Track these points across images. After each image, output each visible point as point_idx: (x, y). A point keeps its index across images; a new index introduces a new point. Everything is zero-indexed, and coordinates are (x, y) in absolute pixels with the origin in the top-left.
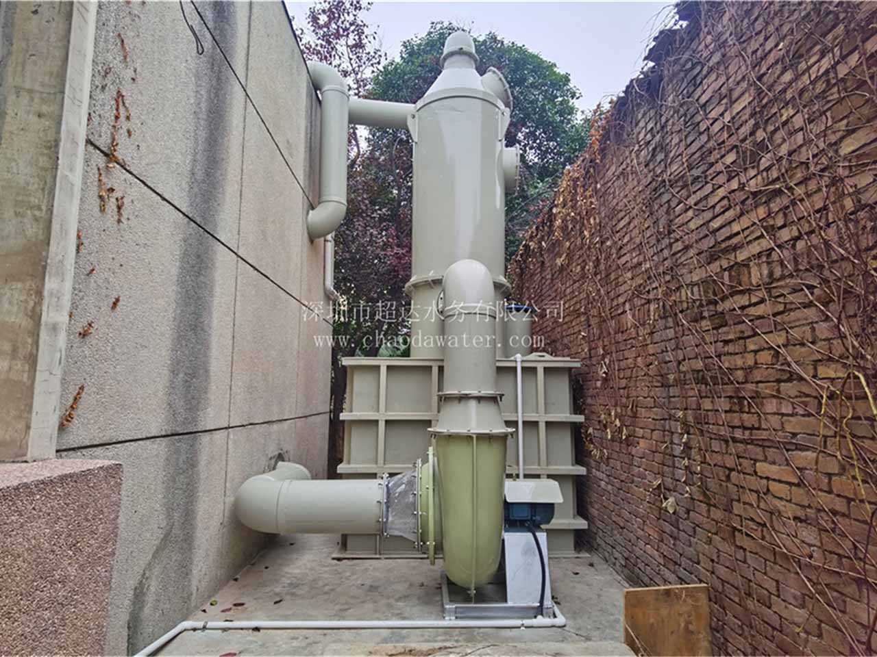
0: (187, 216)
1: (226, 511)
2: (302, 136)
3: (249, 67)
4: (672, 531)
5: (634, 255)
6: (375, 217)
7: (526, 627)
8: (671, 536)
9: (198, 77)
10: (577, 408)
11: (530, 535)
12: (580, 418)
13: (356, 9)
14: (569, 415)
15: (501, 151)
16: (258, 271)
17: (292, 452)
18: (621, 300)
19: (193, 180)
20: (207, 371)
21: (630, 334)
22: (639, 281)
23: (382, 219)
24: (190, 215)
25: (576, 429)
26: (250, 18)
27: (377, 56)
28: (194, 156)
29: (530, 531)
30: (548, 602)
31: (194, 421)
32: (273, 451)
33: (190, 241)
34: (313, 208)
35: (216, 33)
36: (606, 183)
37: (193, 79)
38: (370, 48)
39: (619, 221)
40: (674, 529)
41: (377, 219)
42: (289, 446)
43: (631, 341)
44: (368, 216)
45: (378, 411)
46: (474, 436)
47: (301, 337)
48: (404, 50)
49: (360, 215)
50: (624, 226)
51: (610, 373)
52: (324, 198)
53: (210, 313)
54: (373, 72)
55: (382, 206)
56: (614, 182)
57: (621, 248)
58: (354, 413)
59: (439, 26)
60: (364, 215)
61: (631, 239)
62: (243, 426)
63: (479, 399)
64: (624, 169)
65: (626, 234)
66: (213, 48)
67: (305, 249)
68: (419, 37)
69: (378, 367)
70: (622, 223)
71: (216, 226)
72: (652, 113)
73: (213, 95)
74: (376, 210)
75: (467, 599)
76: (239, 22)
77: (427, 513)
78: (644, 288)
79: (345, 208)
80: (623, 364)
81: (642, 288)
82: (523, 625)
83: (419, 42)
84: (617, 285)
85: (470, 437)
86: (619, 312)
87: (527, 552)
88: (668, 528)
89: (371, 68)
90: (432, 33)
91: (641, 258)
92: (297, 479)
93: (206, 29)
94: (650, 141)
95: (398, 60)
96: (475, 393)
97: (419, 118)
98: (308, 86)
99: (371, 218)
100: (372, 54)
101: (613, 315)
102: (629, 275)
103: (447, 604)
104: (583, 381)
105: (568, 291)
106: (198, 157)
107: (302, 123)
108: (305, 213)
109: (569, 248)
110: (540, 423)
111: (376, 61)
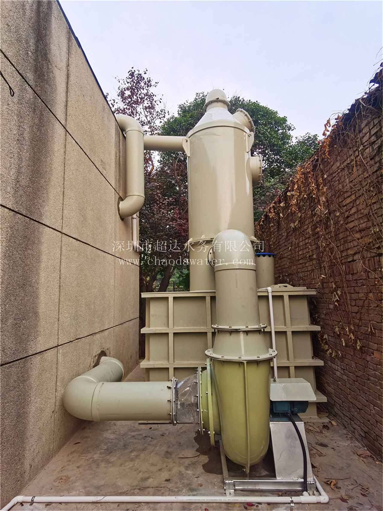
0: (13, 211)
1: (57, 402)
2: (113, 157)
3: (68, 114)
5: (362, 222)
6: (164, 203)
7: (294, 503)
9: (20, 116)
10: (314, 321)
11: (290, 423)
12: (317, 328)
13: (148, 87)
14: (308, 326)
15: (249, 158)
16: (81, 241)
17: (112, 349)
18: (350, 252)
19: (18, 186)
20: (36, 314)
21: (361, 275)
22: (368, 240)
23: (169, 204)
24: (16, 210)
25: (314, 335)
26: (67, 83)
27: (163, 113)
28: (18, 169)
29: (291, 420)
30: (311, 479)
31: (25, 350)
32: (97, 351)
33: (16, 227)
34: (122, 200)
35: (38, 90)
36: (332, 174)
37: (15, 117)
38: (158, 108)
39: (345, 199)
41: (166, 204)
42: (109, 345)
43: (361, 281)
44: (160, 202)
45: (168, 327)
46: (245, 362)
47: (116, 276)
48: (180, 110)
49: (156, 202)
50: (351, 202)
51: (342, 301)
52: (129, 194)
53: (38, 274)
54: (161, 122)
55: (169, 197)
56: (339, 173)
57: (348, 217)
58: (151, 328)
59: (201, 95)
60: (158, 202)
61: (358, 211)
62: (71, 342)
63: (247, 332)
64: (349, 164)
65: (352, 207)
66: (35, 98)
67: (118, 224)
68: (189, 102)
69: (167, 298)
70: (348, 200)
71: (41, 215)
72: (376, 121)
73: (35, 130)
74: (165, 199)
75: (243, 475)
76: (58, 84)
77: (208, 409)
78: (374, 245)
79: (144, 199)
80: (354, 296)
81: (371, 244)
82: (292, 502)
83: (189, 105)
84: (345, 242)
85: (241, 362)
86: (349, 260)
87: (288, 436)
89: (160, 120)
90: (197, 99)
91: (370, 224)
92: (107, 381)
93: (27, 85)
94: (375, 141)
95: (176, 115)
96: (243, 328)
97: (191, 142)
98: (116, 129)
99: (163, 204)
100: (160, 112)
101: (343, 262)
102: (358, 235)
103: (227, 479)
104: (316, 303)
105: (301, 244)
106: (23, 170)
107: (113, 150)
108: (117, 203)
109: (301, 216)
110: (288, 333)
111: (162, 116)
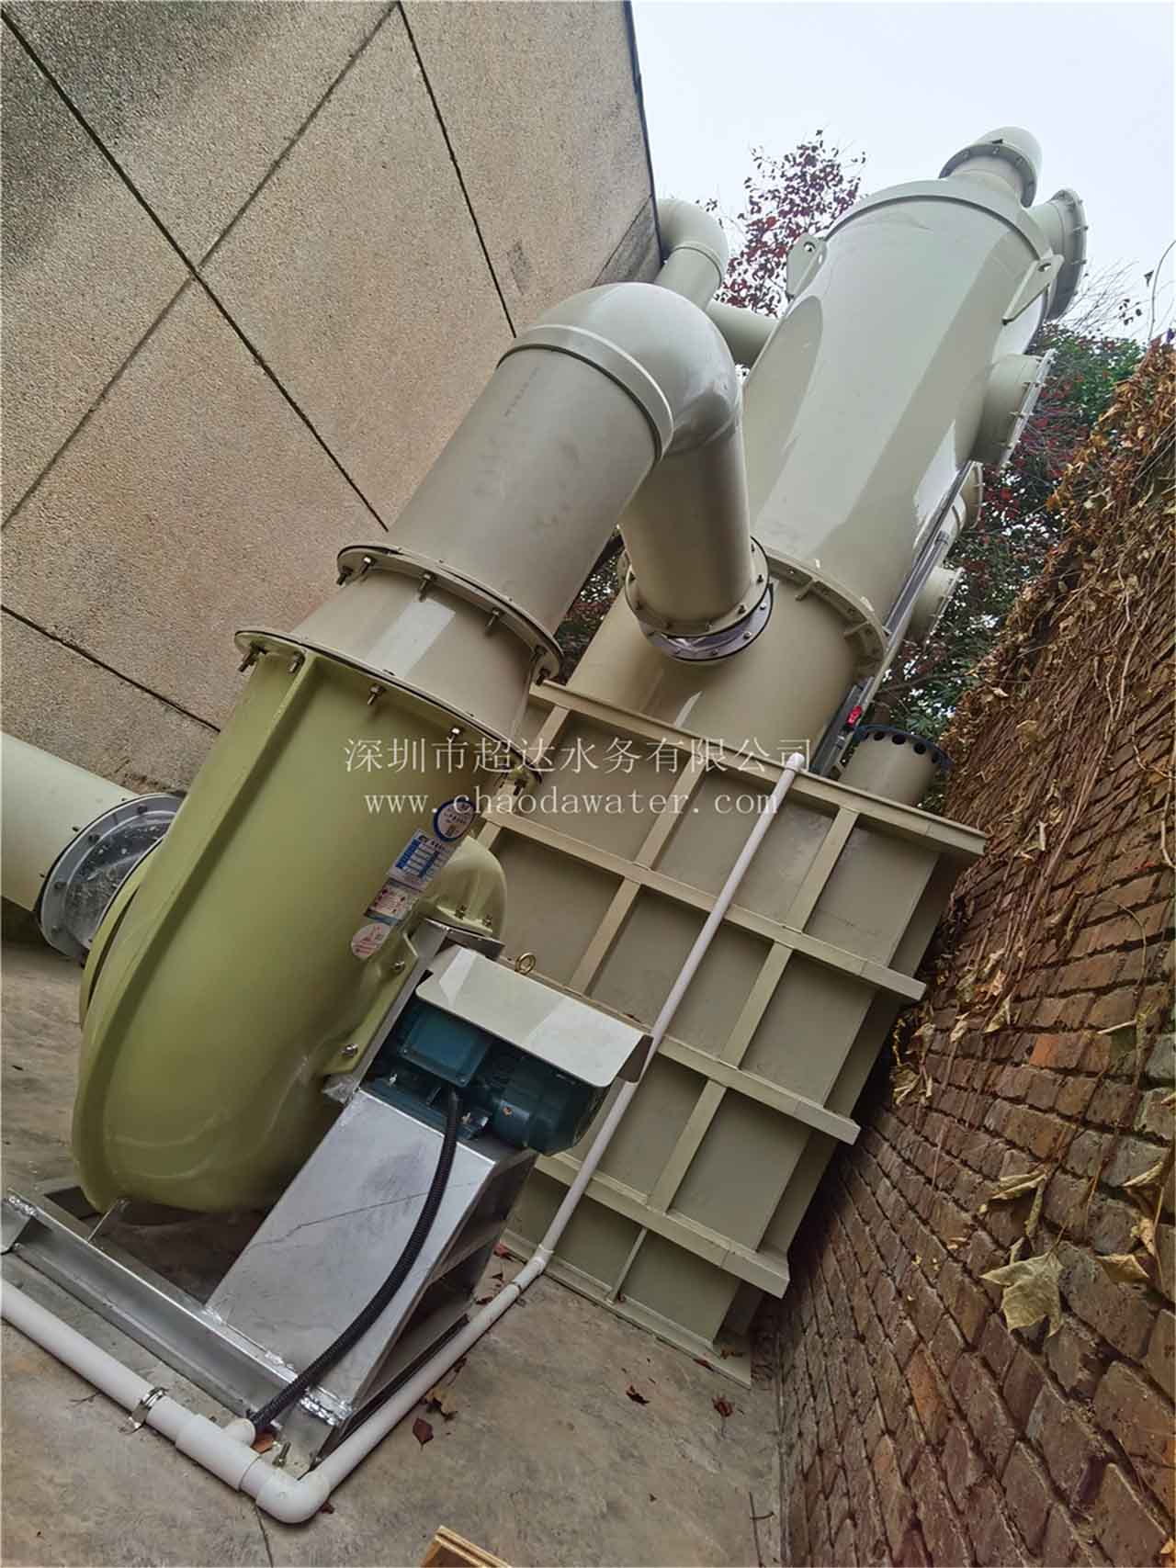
4: (990, 1427)
7: (146, 1424)
8: (977, 1448)
14: (876, 964)
40: (1001, 1417)
46: (309, 656)
82: (142, 1411)
88: (983, 1400)
